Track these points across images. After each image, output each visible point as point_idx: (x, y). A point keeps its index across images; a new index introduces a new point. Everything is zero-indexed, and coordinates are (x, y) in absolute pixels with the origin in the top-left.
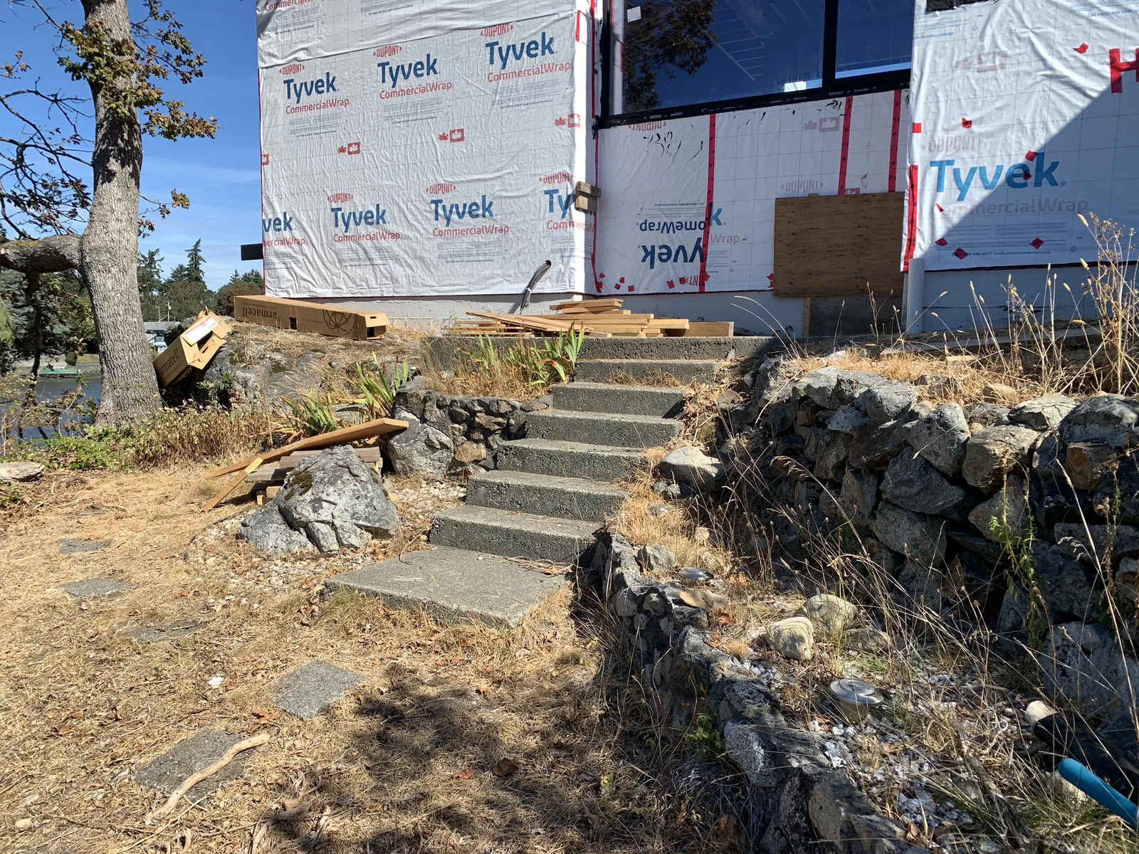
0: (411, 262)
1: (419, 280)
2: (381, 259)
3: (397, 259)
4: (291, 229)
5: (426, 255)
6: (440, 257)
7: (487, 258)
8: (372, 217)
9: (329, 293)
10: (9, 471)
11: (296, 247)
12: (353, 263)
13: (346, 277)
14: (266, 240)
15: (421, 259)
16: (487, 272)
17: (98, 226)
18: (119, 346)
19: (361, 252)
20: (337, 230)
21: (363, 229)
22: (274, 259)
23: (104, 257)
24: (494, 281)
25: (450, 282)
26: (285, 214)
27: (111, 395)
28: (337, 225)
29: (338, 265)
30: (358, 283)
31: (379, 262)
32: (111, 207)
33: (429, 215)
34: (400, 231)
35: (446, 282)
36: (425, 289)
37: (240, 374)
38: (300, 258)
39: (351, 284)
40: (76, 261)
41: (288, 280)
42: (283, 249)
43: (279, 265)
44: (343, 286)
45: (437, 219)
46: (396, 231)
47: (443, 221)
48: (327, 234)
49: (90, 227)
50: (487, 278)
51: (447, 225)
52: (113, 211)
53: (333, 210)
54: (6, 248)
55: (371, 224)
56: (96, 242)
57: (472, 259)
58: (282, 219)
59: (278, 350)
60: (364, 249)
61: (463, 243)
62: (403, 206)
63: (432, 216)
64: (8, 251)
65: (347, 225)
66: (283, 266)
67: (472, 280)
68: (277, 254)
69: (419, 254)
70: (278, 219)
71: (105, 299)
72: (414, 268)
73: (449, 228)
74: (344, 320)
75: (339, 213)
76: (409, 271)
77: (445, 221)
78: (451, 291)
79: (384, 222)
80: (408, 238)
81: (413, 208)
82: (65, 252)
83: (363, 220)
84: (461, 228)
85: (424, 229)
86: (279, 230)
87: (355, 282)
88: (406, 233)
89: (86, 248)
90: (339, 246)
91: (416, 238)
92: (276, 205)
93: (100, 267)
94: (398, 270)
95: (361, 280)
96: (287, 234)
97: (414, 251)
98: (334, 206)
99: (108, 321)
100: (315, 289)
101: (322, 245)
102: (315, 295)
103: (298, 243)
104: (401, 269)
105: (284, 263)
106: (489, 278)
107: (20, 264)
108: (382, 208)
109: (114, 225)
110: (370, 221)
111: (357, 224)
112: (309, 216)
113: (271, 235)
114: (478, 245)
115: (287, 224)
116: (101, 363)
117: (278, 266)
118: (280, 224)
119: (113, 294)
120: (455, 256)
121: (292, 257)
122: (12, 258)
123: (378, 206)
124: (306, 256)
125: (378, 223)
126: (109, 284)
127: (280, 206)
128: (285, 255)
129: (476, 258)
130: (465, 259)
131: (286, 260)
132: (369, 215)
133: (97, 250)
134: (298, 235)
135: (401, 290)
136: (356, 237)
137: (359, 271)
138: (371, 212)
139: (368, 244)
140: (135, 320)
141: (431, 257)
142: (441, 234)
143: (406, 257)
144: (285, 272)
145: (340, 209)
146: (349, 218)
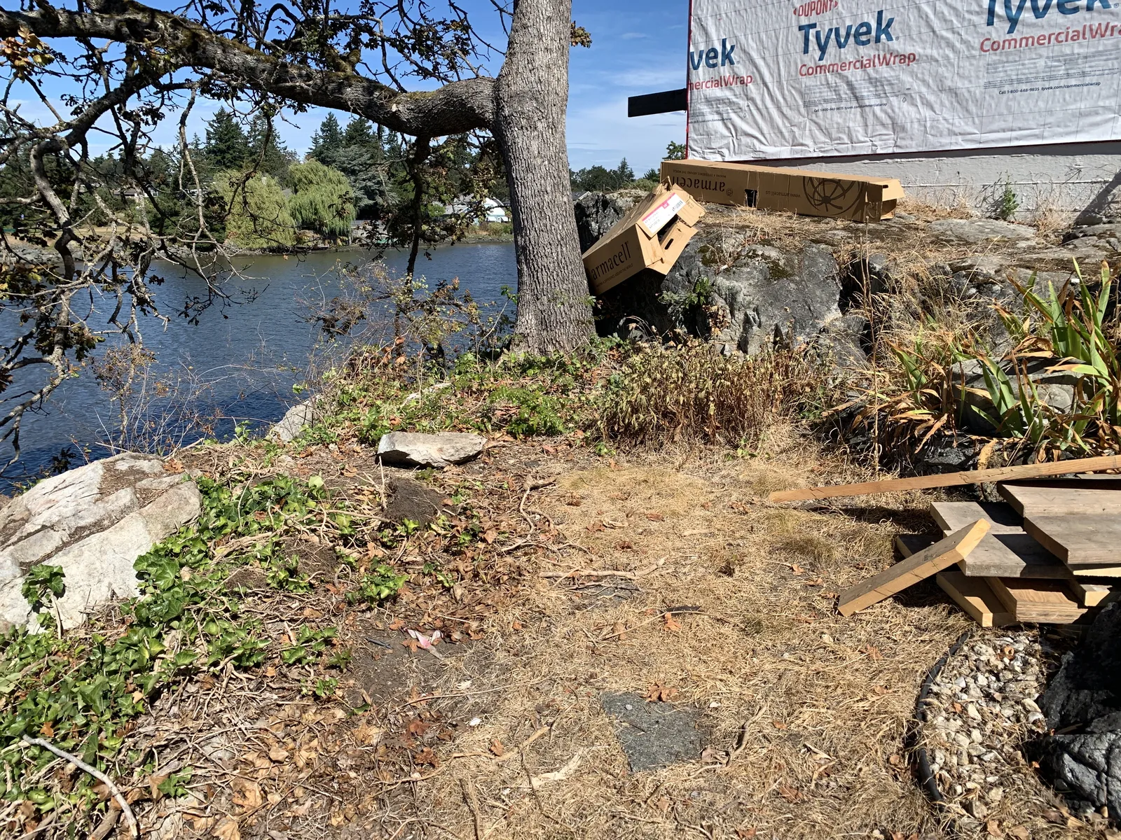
0: (931, 98)
1: (943, 126)
2: (878, 96)
3: (907, 96)
4: (732, 63)
5: (960, 84)
6: (988, 85)
7: (1088, 80)
8: (868, 32)
9: (785, 153)
10: (441, 450)
11: (737, 88)
12: (828, 106)
13: (814, 128)
14: (694, 80)
15: (953, 92)
16: (1082, 106)
17: (520, 61)
18: (545, 238)
19: (844, 88)
20: (806, 58)
21: (849, 53)
22: (705, 109)
23: (529, 106)
24: (1098, 119)
25: (1003, 125)
26: (724, 42)
27: (532, 307)
28: (806, 51)
29: (802, 110)
30: (834, 135)
31: (874, 101)
32: (539, 31)
33: (975, 18)
34: (918, 50)
35: (995, 126)
36: (954, 139)
37: (722, 281)
38: (743, 103)
39: (821, 138)
40: (489, 116)
41: (723, 137)
42: (718, 92)
43: (711, 116)
44: (809, 142)
45: (990, 23)
46: (909, 49)
47: (1001, 26)
48: (788, 66)
49: (509, 63)
50: (1082, 115)
51: (1010, 31)
52: (540, 37)
53: (801, 28)
54: (398, 103)
55: (864, 43)
56: (517, 85)
57: (1054, 84)
58: (719, 49)
59: (766, 242)
60: (850, 85)
61: (1038, 61)
62: (927, 9)
63: (982, 20)
64: (401, 108)
65: (823, 49)
66: (716, 117)
67: (1050, 120)
68: (708, 101)
69: (948, 83)
70: (714, 50)
71: (528, 169)
72: (937, 107)
73: (1014, 35)
74: (839, 191)
75: (812, 32)
76: (927, 113)
77: (1007, 26)
78: (1003, 140)
79: (889, 38)
80: (932, 59)
81: (946, 11)
82: (475, 103)
83: (852, 39)
84: (1037, 33)
85: (963, 41)
86: (714, 66)
87: (829, 135)
88: (928, 51)
89: (504, 94)
90: (808, 81)
91: (947, 58)
92: (712, 30)
93: (524, 122)
94: (905, 111)
95: (839, 130)
96: (725, 71)
97: (940, 80)
98: (804, 21)
99: (531, 202)
100: (763, 148)
101: (780, 82)
102: (762, 156)
103: (742, 82)
104: (912, 110)
105: (719, 113)
106: (1088, 114)
107: (414, 125)
108: (886, 16)
109: (541, 59)
110: (864, 38)
111: (840, 46)
112: (761, 41)
113: (702, 74)
114: (1070, 60)
115: (727, 56)
116: (519, 262)
117: (709, 117)
118: (716, 57)
119: (539, 161)
120: (1019, 81)
121: (731, 103)
122: (405, 116)
123: (880, 13)
124: (753, 100)
125: (878, 40)
126: (535, 146)
127: (718, 30)
128: (720, 101)
129: (1063, 83)
130: (1039, 84)
131: (722, 108)
132: (864, 29)
133: (520, 96)
134: (742, 71)
135: (908, 142)
136: (838, 68)
137: (837, 117)
138: (868, 25)
139: (856, 75)
140: (565, 199)
141: (970, 86)
142: (995, 47)
143: (924, 90)
144: (719, 126)
145: (814, 26)
146: (828, 37)
